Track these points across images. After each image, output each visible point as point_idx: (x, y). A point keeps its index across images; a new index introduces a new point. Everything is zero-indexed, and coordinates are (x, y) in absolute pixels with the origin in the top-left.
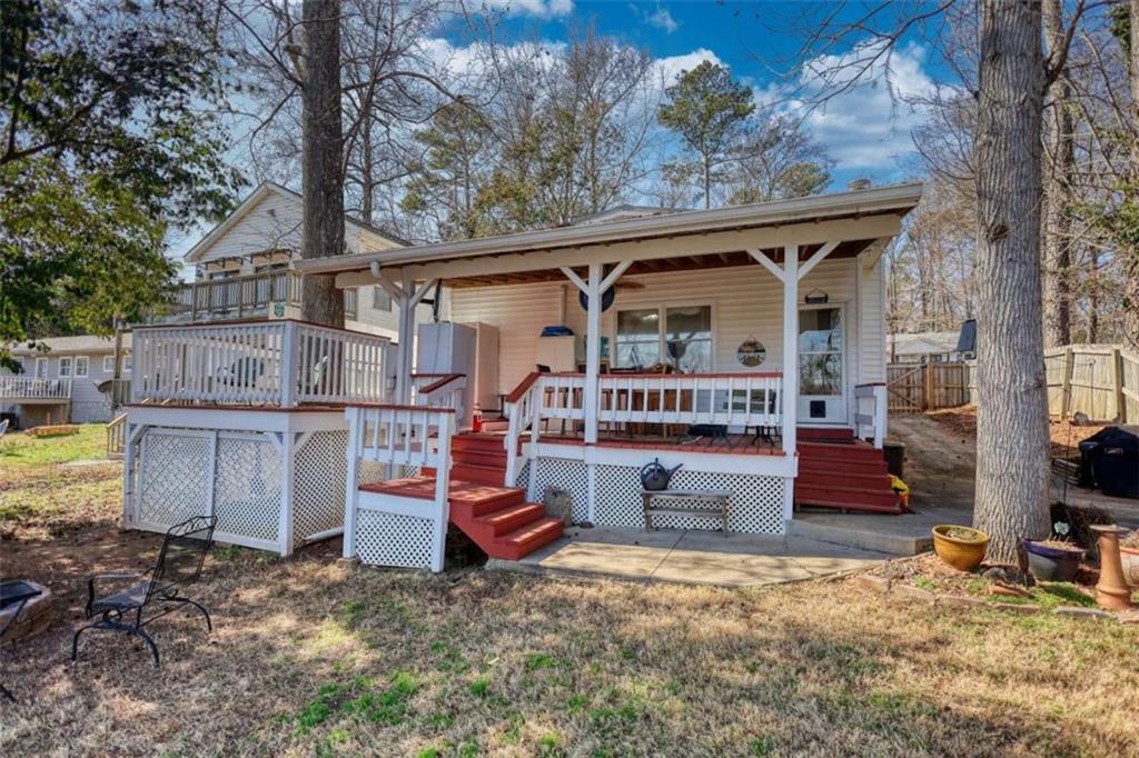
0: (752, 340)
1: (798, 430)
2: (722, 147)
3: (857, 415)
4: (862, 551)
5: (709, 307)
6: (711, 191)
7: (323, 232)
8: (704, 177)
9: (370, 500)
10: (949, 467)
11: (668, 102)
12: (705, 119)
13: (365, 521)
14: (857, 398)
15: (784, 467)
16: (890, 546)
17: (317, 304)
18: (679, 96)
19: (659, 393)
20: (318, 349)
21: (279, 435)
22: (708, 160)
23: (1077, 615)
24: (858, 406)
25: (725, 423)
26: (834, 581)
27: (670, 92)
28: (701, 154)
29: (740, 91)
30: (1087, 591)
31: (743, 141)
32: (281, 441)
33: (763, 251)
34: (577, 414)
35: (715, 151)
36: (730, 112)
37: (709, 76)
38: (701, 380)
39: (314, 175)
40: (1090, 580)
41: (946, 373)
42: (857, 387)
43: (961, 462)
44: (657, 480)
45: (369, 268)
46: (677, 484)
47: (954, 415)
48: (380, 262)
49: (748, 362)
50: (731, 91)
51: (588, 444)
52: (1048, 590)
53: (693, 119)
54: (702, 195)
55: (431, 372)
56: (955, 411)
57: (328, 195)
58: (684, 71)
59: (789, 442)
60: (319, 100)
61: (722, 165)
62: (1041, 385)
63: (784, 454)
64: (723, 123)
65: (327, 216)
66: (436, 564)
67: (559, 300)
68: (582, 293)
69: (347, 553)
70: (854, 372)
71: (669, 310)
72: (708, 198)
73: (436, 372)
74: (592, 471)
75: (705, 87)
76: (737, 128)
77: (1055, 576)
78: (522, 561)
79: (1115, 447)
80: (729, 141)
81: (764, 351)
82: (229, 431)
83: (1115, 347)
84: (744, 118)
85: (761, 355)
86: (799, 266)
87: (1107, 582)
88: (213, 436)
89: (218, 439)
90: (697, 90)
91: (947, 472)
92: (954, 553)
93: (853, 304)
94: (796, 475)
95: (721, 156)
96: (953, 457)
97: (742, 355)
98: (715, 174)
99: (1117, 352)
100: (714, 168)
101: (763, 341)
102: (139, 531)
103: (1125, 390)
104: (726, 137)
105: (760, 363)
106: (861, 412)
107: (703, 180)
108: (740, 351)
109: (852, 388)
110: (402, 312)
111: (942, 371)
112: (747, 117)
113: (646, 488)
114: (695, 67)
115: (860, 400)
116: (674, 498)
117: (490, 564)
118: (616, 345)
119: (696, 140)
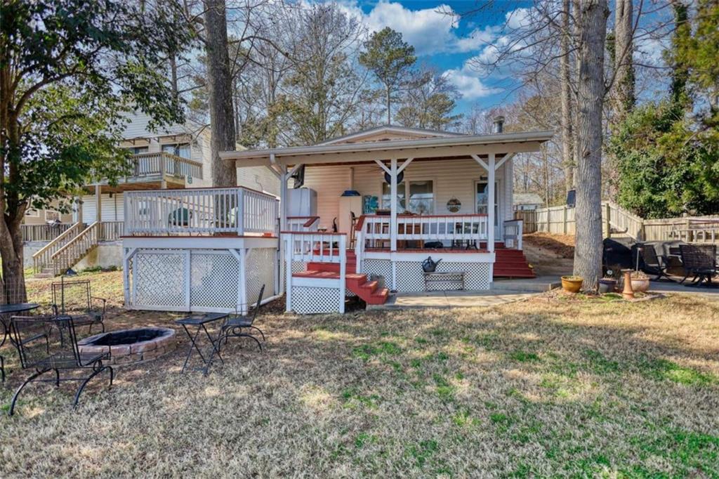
0: (454, 198)
1: (495, 244)
2: (397, 82)
3: (505, 236)
4: (528, 291)
5: (432, 181)
6: (391, 107)
7: (226, 134)
8: (387, 99)
9: (299, 282)
10: (536, 261)
11: (365, 50)
12: (388, 63)
13: (296, 291)
14: (505, 227)
15: (490, 258)
16: (539, 288)
17: (224, 177)
18: (372, 48)
19: (412, 226)
20: (227, 203)
21: (237, 250)
22: (389, 89)
23: (618, 302)
24: (505, 231)
25: (461, 239)
26: (525, 301)
27: (366, 44)
28: (385, 84)
29: (408, 47)
30: (619, 295)
31: (410, 78)
32: (239, 254)
33: (479, 156)
34: (385, 237)
35: (393, 83)
36: (403, 60)
37: (390, 36)
38: (425, 219)
39: (219, 100)
40: (620, 291)
41: (527, 216)
42: (505, 222)
43: (541, 259)
44: (430, 267)
45: (269, 157)
46: (439, 269)
47: (532, 237)
48: (275, 154)
49: (453, 210)
50: (402, 47)
51: (393, 252)
52: (606, 296)
53: (380, 62)
54: (386, 110)
55: (297, 216)
56: (531, 235)
57: (227, 112)
58: (375, 32)
59: (491, 247)
60: (218, 54)
61: (397, 92)
62: (601, 218)
63: (489, 252)
64: (398, 67)
65: (227, 124)
66: (342, 310)
67: (349, 176)
68: (386, 173)
69: (288, 309)
70: (503, 214)
71: (410, 182)
72: (389, 112)
73: (301, 216)
74: (394, 264)
75: (387, 43)
76: (406, 70)
77: (608, 291)
78: (385, 305)
79: (609, 247)
80: (401, 78)
81: (460, 204)
82: (198, 249)
83: (607, 202)
84: (410, 65)
85: (459, 206)
86: (496, 163)
87: (626, 290)
88: (188, 253)
89: (191, 254)
90: (382, 45)
91: (537, 264)
92: (571, 285)
93: (502, 181)
94: (494, 261)
95: (397, 87)
96: (537, 257)
97: (449, 206)
98: (393, 98)
99: (608, 204)
100: (392, 94)
101: (460, 200)
102: (135, 311)
103: (610, 222)
104: (399, 75)
105: (458, 210)
106: (507, 234)
107: (386, 101)
108: (448, 204)
109: (502, 222)
110: (282, 183)
111: (525, 215)
112: (412, 65)
113: (425, 271)
114: (381, 30)
115: (507, 228)
116: (439, 275)
117: (368, 307)
118: (382, 200)
119: (382, 75)
